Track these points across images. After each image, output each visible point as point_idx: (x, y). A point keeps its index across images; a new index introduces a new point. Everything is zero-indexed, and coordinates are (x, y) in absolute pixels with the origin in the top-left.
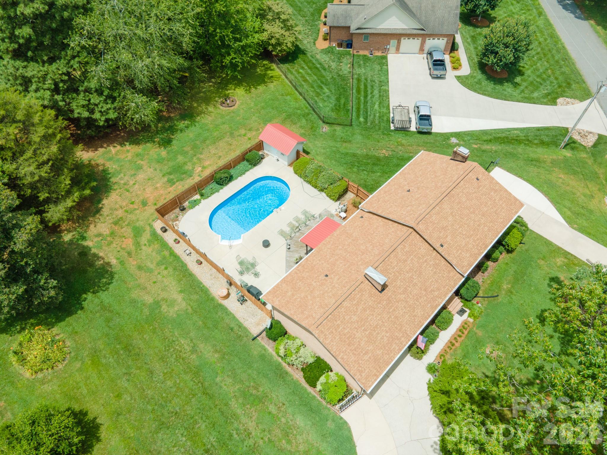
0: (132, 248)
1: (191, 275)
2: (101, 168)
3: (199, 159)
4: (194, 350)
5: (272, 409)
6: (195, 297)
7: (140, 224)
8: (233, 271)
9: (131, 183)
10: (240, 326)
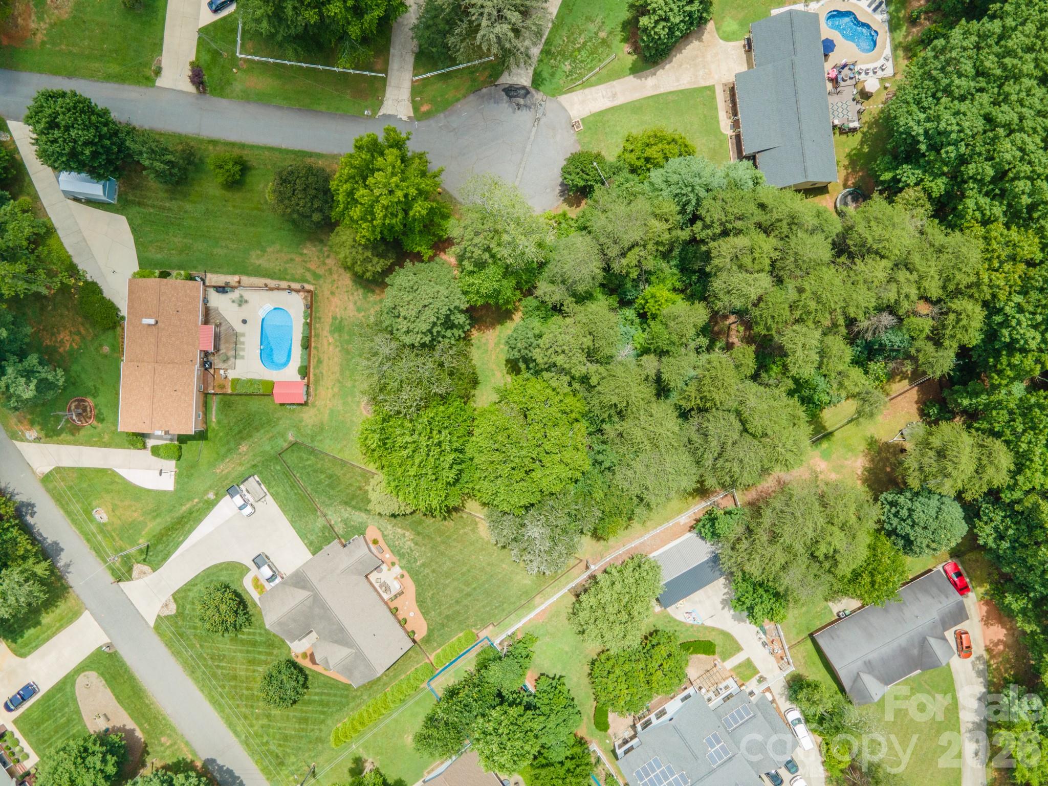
0: (308, 265)
1: (264, 276)
2: (377, 291)
3: (337, 346)
4: (227, 247)
5: (174, 252)
6: (250, 268)
7: (321, 281)
8: (247, 295)
9: (351, 298)
10: (217, 272)
